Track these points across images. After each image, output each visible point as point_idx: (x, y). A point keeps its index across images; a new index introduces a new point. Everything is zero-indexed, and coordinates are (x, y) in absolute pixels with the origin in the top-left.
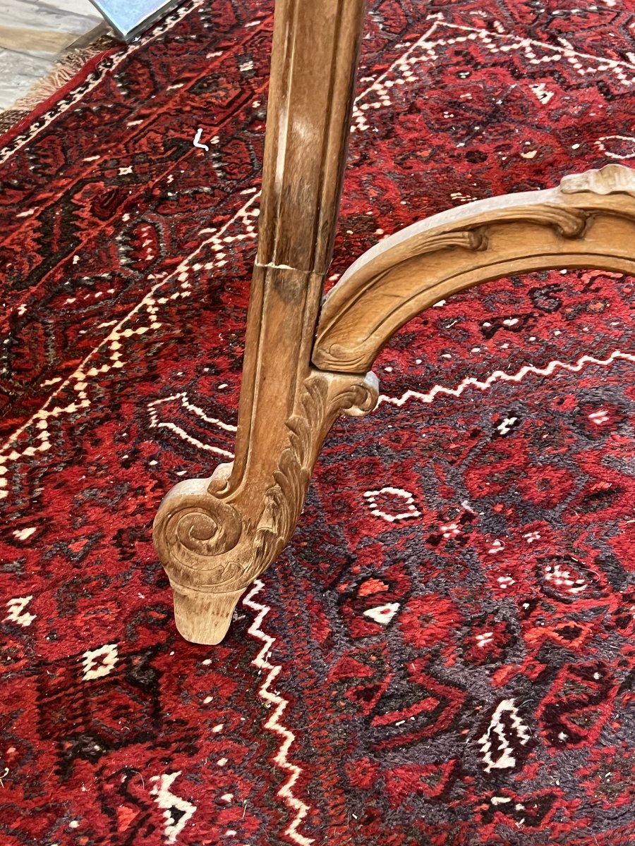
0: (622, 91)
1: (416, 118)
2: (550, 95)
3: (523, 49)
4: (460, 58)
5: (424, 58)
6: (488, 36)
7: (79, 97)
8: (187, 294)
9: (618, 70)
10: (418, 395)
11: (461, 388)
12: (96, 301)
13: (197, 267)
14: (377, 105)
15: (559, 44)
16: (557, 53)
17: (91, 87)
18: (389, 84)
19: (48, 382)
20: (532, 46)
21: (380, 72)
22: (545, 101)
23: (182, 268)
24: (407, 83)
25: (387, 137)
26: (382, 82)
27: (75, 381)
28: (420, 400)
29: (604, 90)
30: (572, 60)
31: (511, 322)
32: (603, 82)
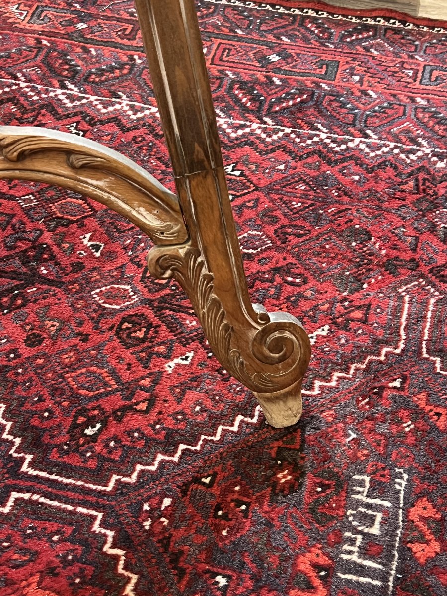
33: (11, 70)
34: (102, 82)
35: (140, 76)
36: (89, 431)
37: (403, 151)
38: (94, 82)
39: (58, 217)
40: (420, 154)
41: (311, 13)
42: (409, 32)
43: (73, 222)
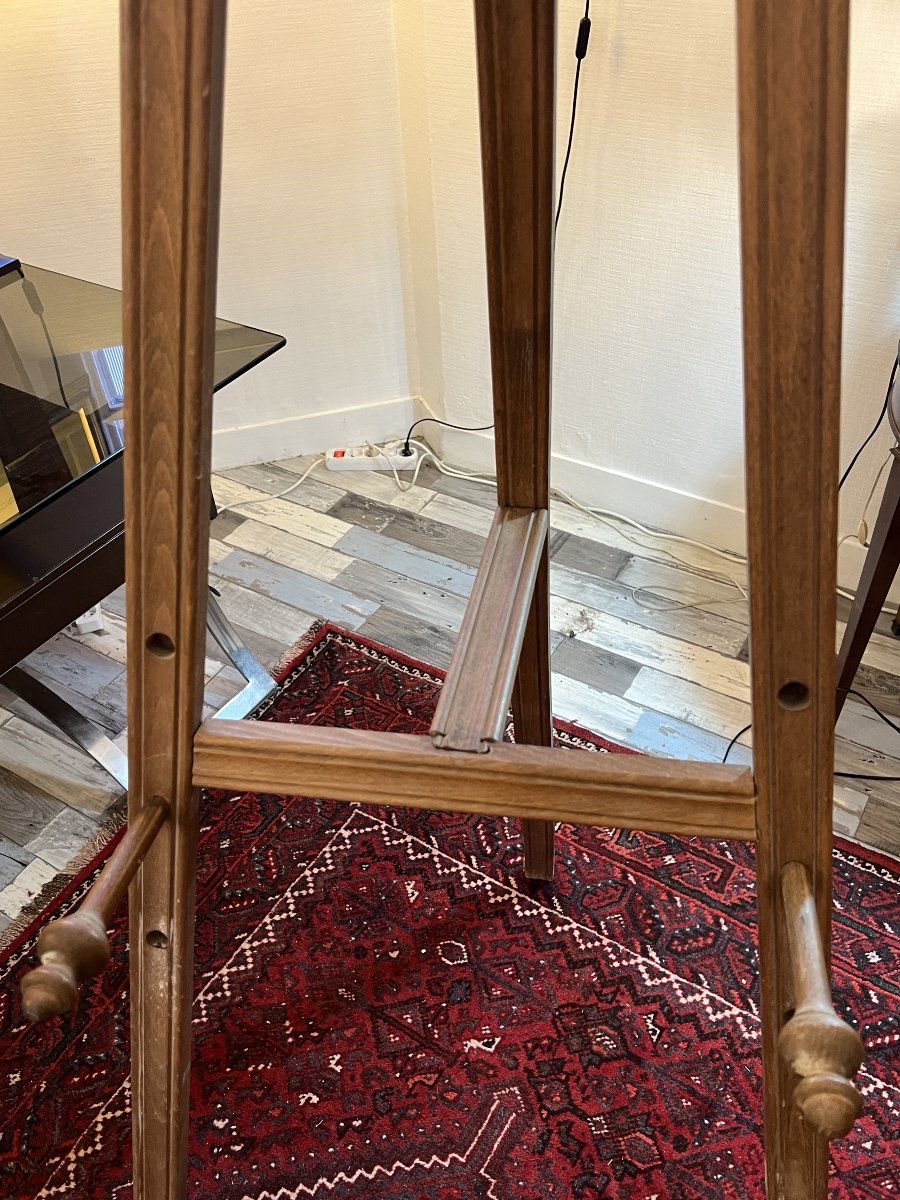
0: (462, 895)
1: (328, 909)
2: (417, 893)
3: (406, 843)
4: (365, 849)
5: (342, 847)
6: (387, 829)
9: (463, 873)
12: (91, 1081)
14: (304, 892)
15: (430, 842)
16: (428, 851)
18: (316, 871)
19: (50, 1162)
20: (412, 841)
21: (311, 858)
22: (412, 900)
24: (327, 871)
25: (305, 927)
26: (311, 869)
27: (68, 1162)
29: (451, 893)
30: (436, 859)
31: (357, 1123)
32: (452, 884)
33: (595, 913)
34: (685, 953)
35: (723, 952)
38: (676, 951)
39: (625, 1160)
43: (639, 1171)
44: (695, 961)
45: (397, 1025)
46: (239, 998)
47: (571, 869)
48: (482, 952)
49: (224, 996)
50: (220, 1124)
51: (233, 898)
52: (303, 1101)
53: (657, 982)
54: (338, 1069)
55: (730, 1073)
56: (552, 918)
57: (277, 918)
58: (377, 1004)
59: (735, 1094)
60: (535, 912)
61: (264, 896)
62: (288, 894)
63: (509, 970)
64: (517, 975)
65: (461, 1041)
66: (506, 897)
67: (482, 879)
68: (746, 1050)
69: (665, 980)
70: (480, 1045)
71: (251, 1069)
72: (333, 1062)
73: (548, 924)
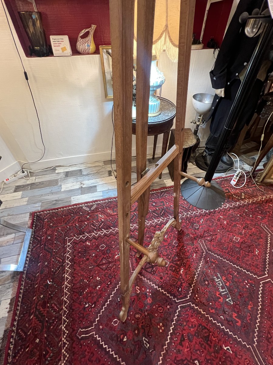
0: (97, 238)
1: (76, 258)
2: (89, 243)
3: (81, 237)
4: (75, 244)
5: (70, 246)
6: (76, 238)
7: (23, 287)
8: (68, 312)
9: (94, 234)
10: (107, 303)
11: (111, 298)
13: (66, 306)
14: (70, 259)
15: (85, 234)
16: (86, 236)
17: (24, 284)
18: (69, 254)
19: (60, 344)
20: (82, 236)
21: (66, 252)
22: (90, 245)
23: (64, 308)
24: (71, 252)
25: (74, 264)
26: (67, 254)
27: (63, 341)
28: (108, 304)
29: (95, 239)
30: (88, 236)
31: (109, 283)
32: (94, 238)
34: (133, 221)
36: (180, 290)
37: (183, 215)
40: (185, 215)
41: (153, 192)
42: (168, 190)
44: (135, 221)
45: (103, 264)
46: (72, 285)
47: (110, 221)
48: (107, 243)
49: (69, 287)
50: (87, 306)
51: (56, 270)
52: (98, 289)
53: (133, 227)
54: (99, 279)
55: (150, 231)
56: (113, 230)
57: (68, 267)
58: (97, 264)
59: (153, 233)
60: (110, 231)
61: (62, 265)
62: (67, 261)
63: (113, 242)
64: (114, 242)
65: (114, 258)
66: (104, 233)
67: (98, 233)
68: (150, 227)
69: (134, 226)
70: (118, 256)
71: (85, 293)
72: (98, 279)
73: (113, 231)
